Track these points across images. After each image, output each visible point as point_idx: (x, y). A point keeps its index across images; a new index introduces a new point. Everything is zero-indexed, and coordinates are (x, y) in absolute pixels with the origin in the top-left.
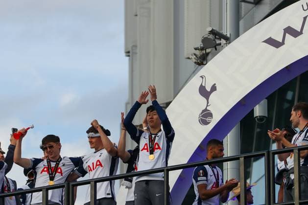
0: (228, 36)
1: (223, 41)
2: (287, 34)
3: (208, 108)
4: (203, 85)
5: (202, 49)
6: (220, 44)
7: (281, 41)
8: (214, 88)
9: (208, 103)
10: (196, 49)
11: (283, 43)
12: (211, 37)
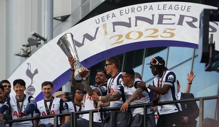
0: (46, 38)
1: (42, 42)
2: (85, 38)
3: (32, 85)
4: (29, 69)
5: (28, 46)
6: (40, 43)
7: (81, 43)
8: (36, 72)
9: (32, 81)
10: (24, 46)
11: (83, 44)
12: (34, 38)
